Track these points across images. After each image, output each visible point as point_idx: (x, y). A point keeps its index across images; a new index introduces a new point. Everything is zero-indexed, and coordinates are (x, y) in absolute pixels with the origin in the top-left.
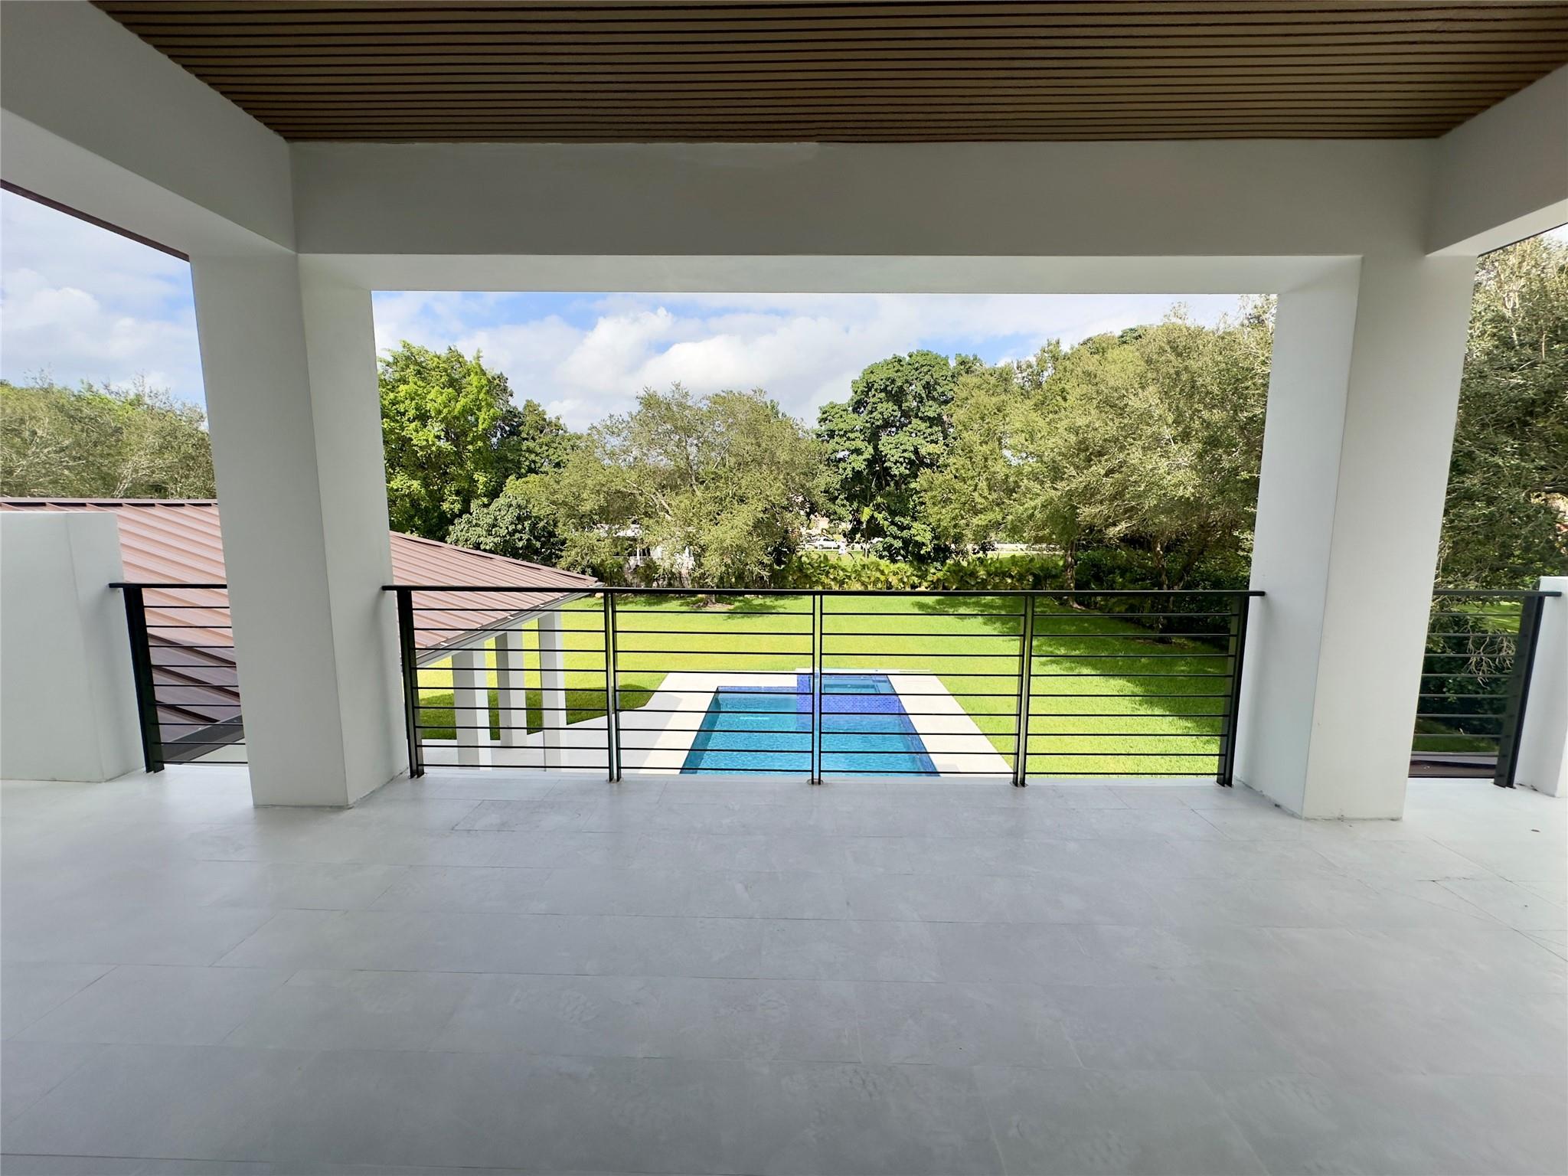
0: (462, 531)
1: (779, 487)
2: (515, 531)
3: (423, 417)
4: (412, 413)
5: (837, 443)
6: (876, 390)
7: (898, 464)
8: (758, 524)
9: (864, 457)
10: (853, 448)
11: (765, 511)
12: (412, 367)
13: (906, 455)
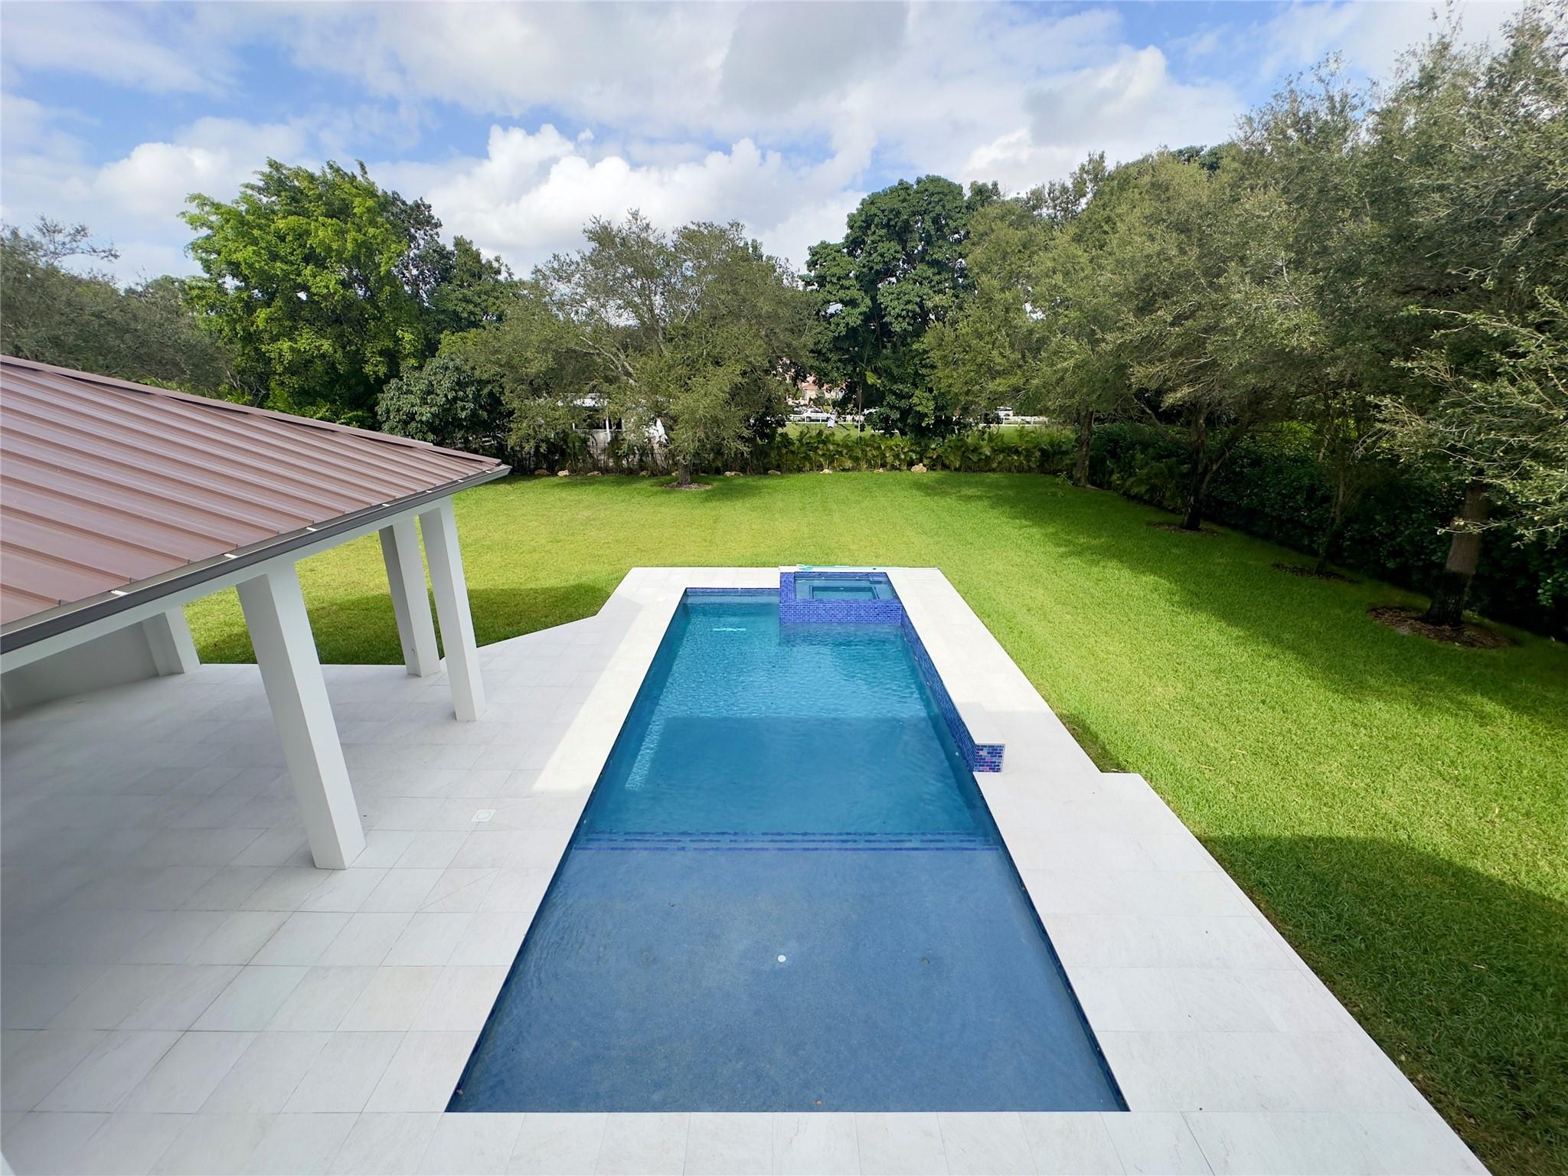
0: (392, 399)
1: (760, 346)
2: (455, 399)
5: (829, 292)
6: (876, 226)
7: (900, 319)
8: (735, 392)
9: (859, 310)
10: (848, 298)
11: (744, 374)
13: (910, 307)
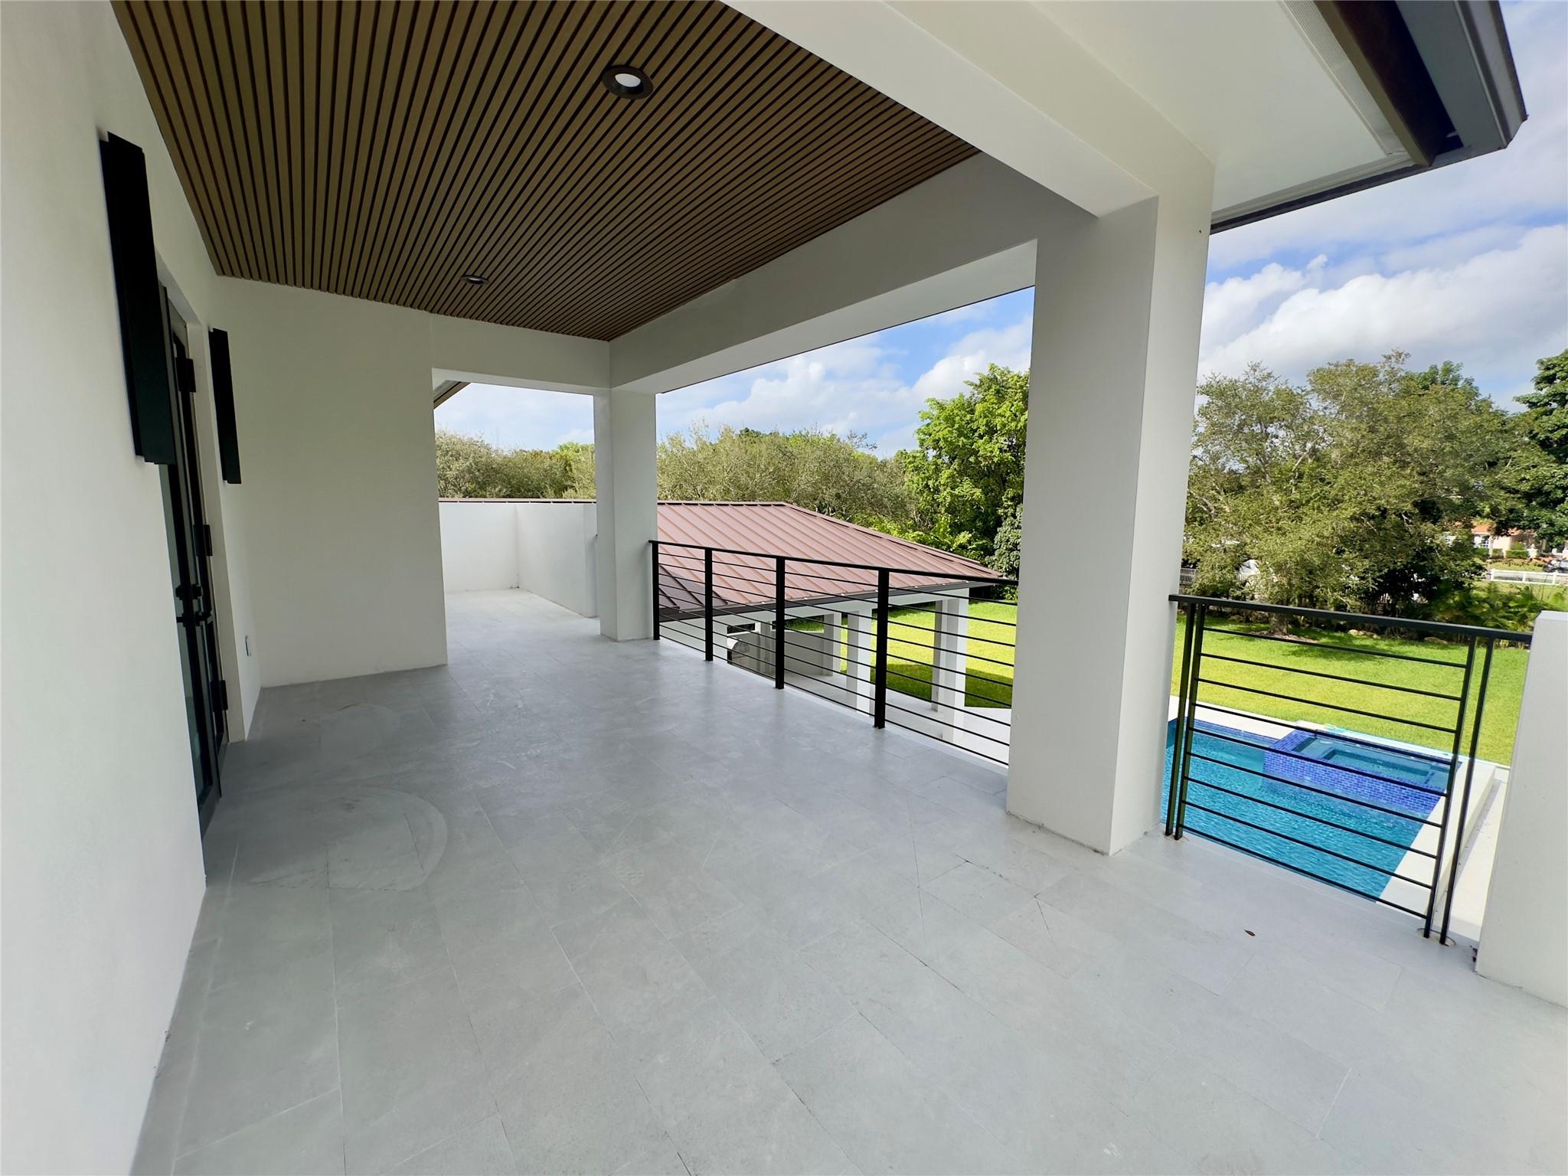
3: (991, 431)
4: (983, 429)
12: (993, 386)
